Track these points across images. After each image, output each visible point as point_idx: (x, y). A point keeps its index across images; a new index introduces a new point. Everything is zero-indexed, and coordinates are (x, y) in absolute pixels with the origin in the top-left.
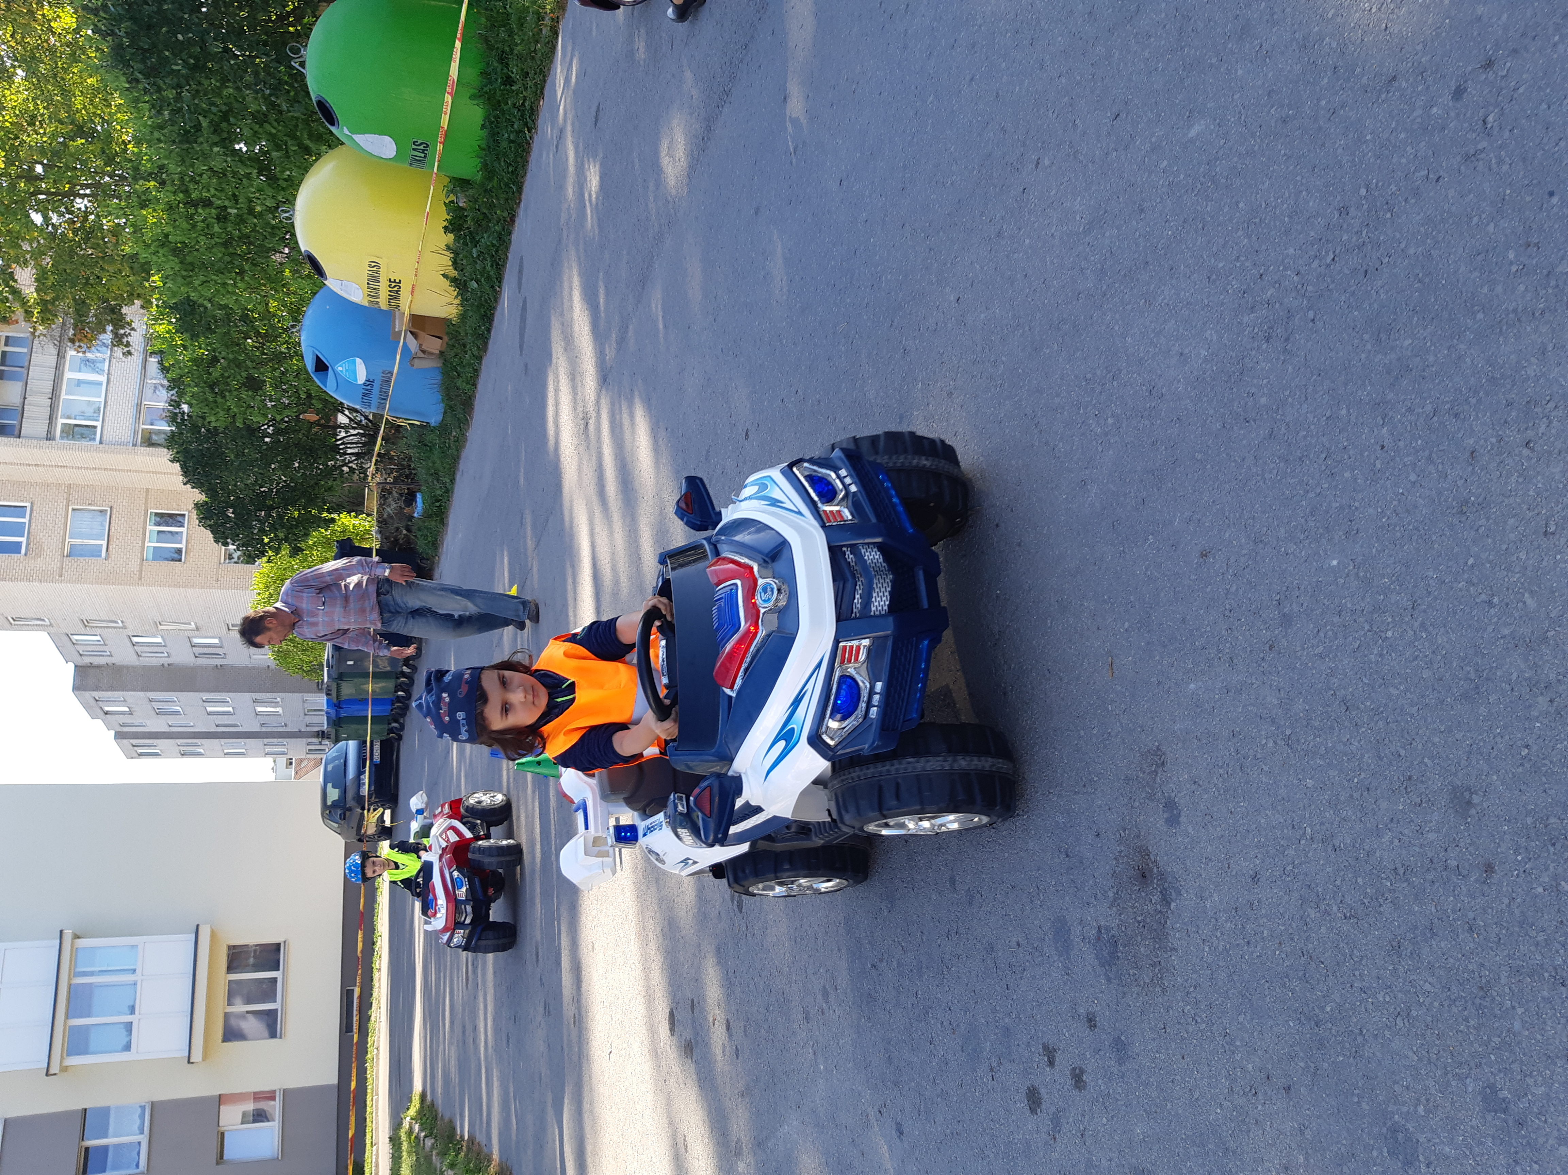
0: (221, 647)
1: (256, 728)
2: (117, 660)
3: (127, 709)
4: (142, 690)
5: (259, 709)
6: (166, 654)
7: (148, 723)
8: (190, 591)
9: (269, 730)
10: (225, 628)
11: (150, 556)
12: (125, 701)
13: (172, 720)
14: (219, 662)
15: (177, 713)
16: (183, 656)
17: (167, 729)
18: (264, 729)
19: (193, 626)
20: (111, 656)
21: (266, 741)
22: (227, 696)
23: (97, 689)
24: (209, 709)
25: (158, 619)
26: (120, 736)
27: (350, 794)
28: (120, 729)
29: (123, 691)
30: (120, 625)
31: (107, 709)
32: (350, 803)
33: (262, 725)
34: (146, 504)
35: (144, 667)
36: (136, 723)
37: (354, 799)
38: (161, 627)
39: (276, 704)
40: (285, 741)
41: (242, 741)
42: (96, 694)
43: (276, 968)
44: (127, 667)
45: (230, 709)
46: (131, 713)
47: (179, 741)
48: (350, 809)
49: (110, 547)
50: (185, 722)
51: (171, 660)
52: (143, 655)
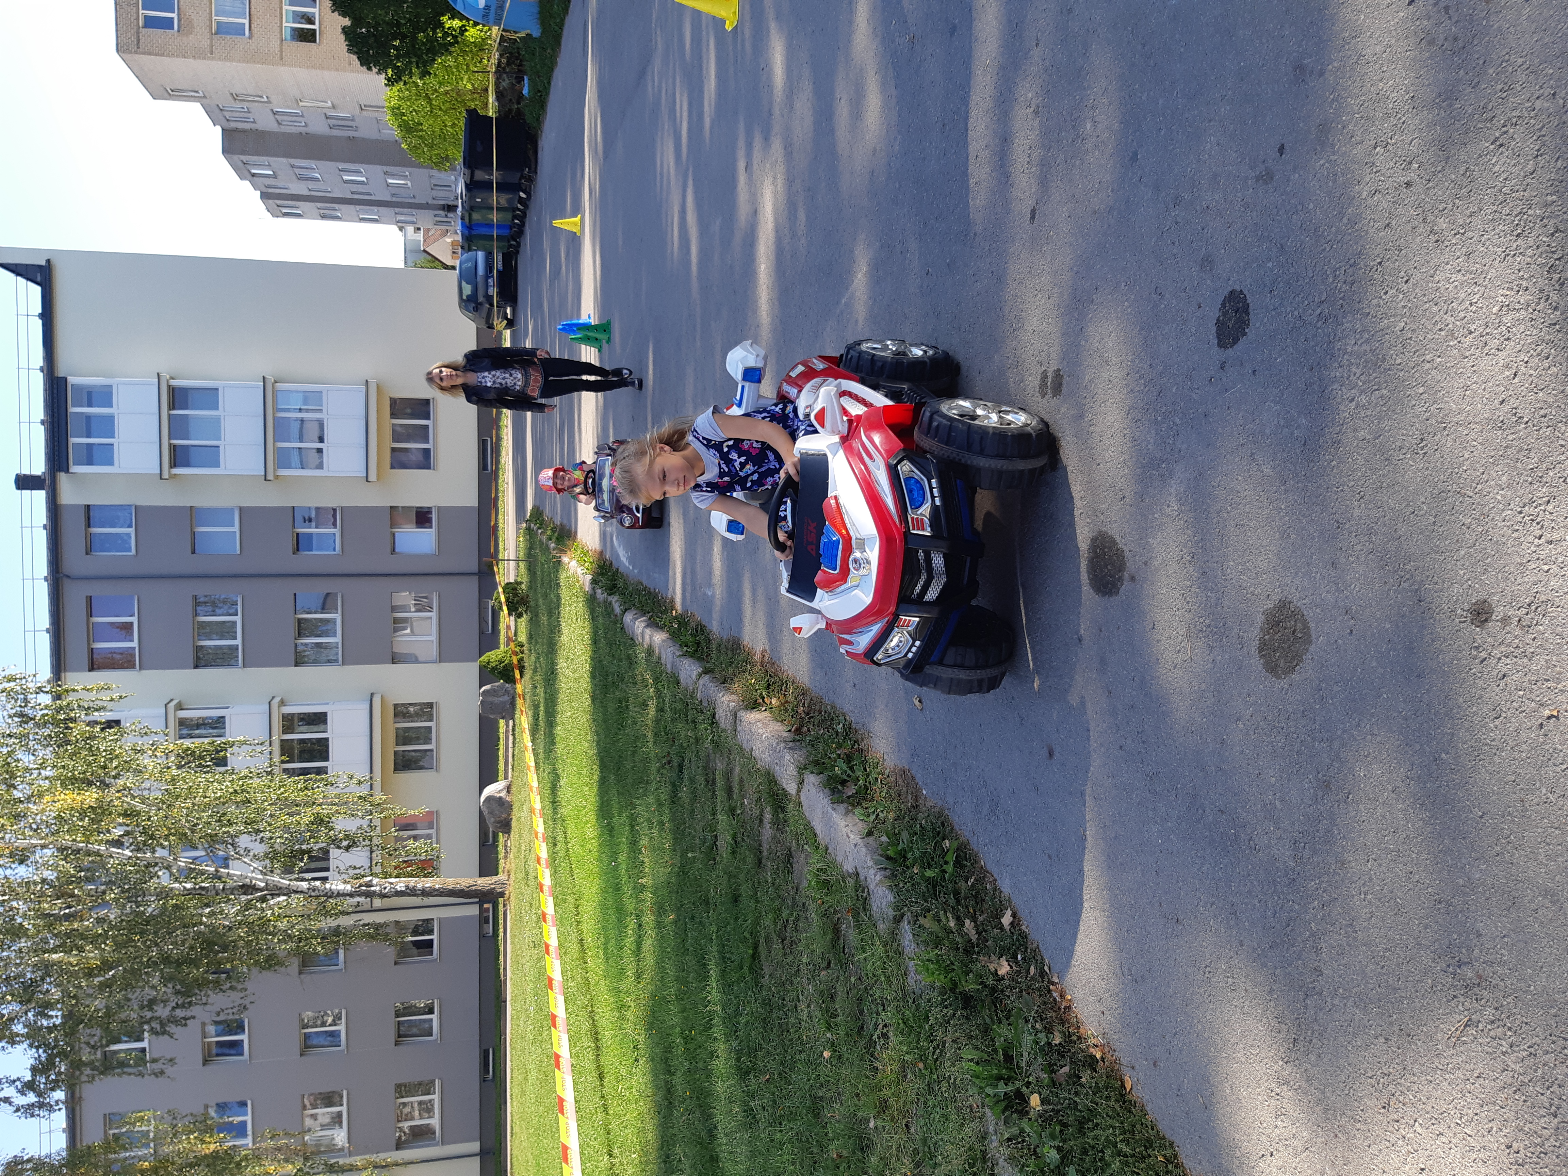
0: (352, 120)
1: (387, 198)
2: (260, 126)
3: (271, 173)
4: (285, 156)
5: (390, 181)
6: (304, 123)
7: (290, 186)
8: (326, 73)
9: (399, 200)
10: (358, 109)
11: (289, 37)
12: (269, 165)
13: (311, 185)
14: (351, 134)
15: (316, 179)
16: (319, 127)
17: (308, 193)
18: (394, 199)
19: (330, 104)
20: (254, 122)
21: (397, 210)
22: (361, 167)
23: (243, 153)
24: (345, 178)
25: (299, 96)
26: (265, 196)
27: (481, 291)
28: (265, 190)
29: (267, 155)
30: (265, 99)
31: (253, 171)
32: (481, 299)
33: (393, 195)
35: (284, 134)
36: (280, 185)
37: (483, 296)
38: (301, 104)
39: (405, 177)
40: (414, 211)
41: (375, 209)
42: (244, 158)
43: (428, 418)
44: (270, 133)
45: (364, 179)
46: (275, 176)
47: (319, 205)
48: (481, 304)
49: (252, 26)
50: (323, 188)
51: (309, 130)
52: (284, 123)
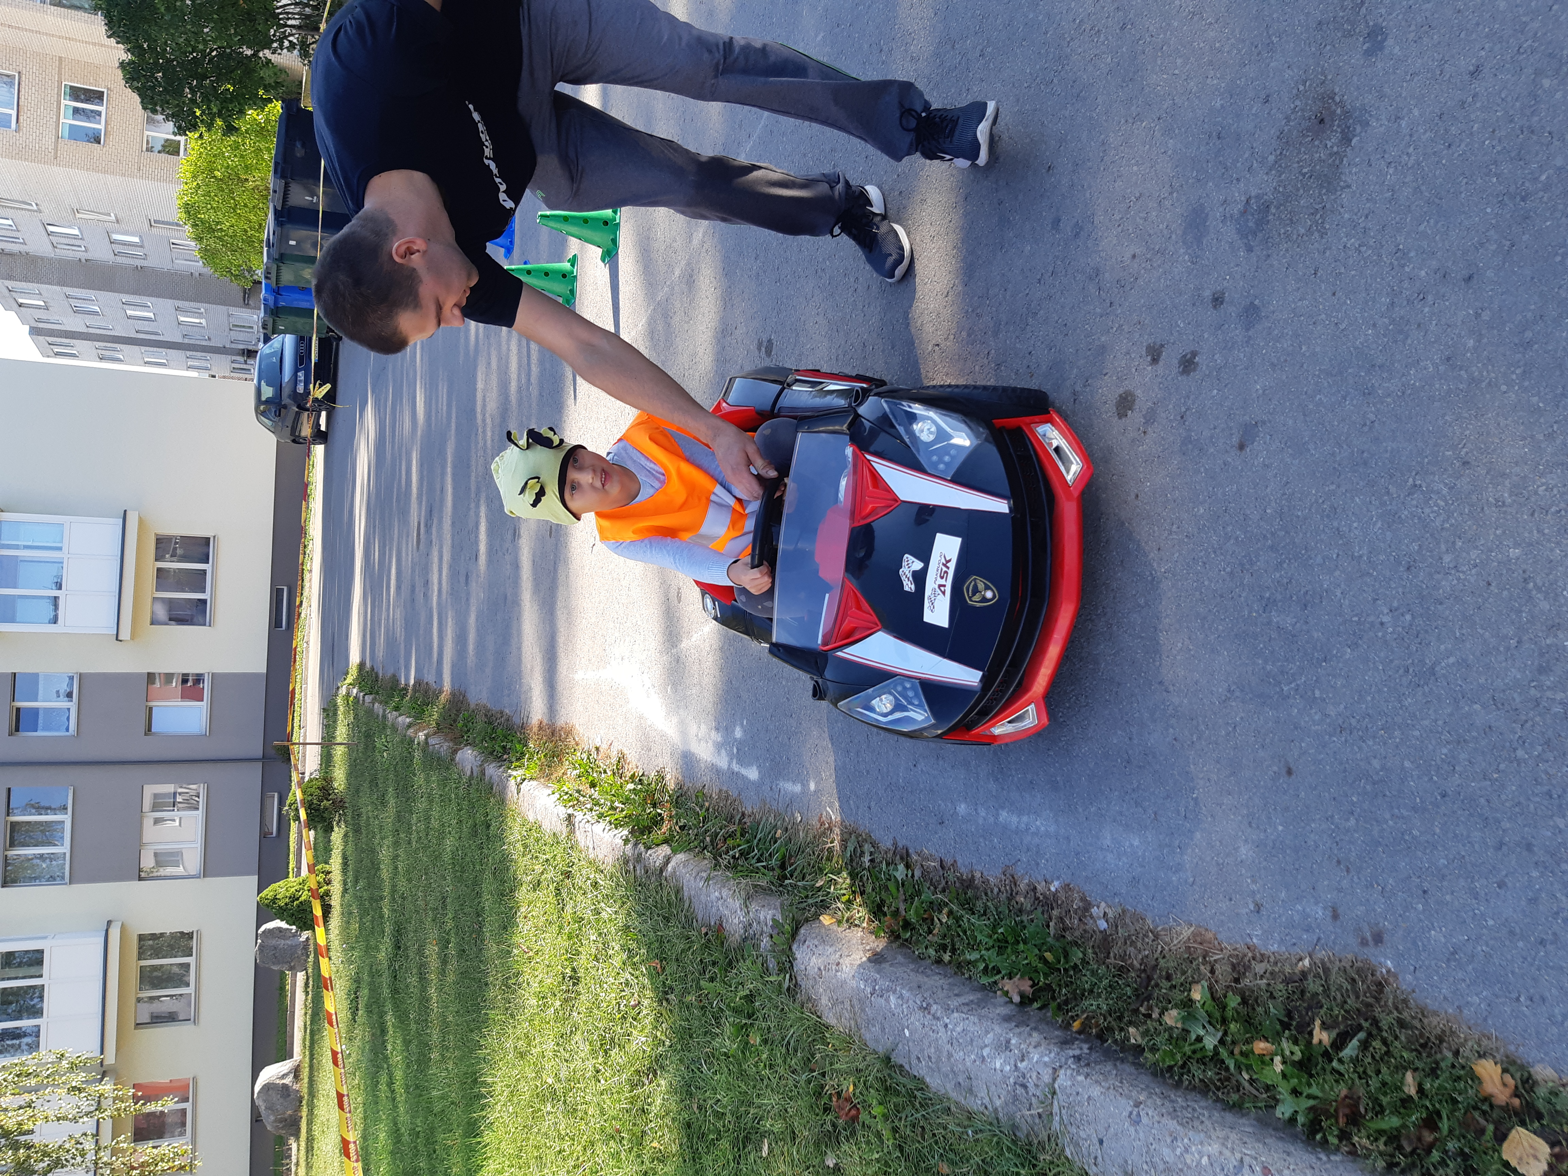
0: (141, 247)
1: (179, 340)
2: (31, 249)
3: (42, 303)
4: (59, 284)
5: (182, 319)
6: (83, 249)
7: (65, 320)
8: (109, 177)
9: (192, 342)
10: (146, 225)
11: (66, 134)
12: (40, 294)
13: (89, 320)
14: (139, 263)
15: (95, 313)
16: (101, 253)
17: (85, 330)
18: (186, 341)
19: (113, 218)
20: (24, 243)
21: (189, 353)
22: (148, 301)
23: (10, 278)
24: (129, 312)
25: (76, 206)
26: (35, 332)
27: (286, 392)
28: (35, 325)
29: (37, 283)
30: (35, 207)
31: (21, 301)
32: (286, 400)
33: (184, 336)
34: (60, 74)
35: (60, 261)
36: (53, 318)
37: (289, 397)
38: (78, 216)
39: (200, 315)
40: (209, 356)
41: (163, 351)
42: (10, 284)
43: (206, 560)
44: (42, 258)
45: (151, 315)
46: (46, 308)
47: (98, 344)
48: (285, 407)
49: (21, 118)
50: (104, 324)
51: (89, 256)
52: (59, 246)
